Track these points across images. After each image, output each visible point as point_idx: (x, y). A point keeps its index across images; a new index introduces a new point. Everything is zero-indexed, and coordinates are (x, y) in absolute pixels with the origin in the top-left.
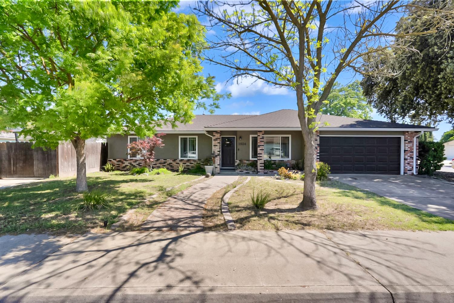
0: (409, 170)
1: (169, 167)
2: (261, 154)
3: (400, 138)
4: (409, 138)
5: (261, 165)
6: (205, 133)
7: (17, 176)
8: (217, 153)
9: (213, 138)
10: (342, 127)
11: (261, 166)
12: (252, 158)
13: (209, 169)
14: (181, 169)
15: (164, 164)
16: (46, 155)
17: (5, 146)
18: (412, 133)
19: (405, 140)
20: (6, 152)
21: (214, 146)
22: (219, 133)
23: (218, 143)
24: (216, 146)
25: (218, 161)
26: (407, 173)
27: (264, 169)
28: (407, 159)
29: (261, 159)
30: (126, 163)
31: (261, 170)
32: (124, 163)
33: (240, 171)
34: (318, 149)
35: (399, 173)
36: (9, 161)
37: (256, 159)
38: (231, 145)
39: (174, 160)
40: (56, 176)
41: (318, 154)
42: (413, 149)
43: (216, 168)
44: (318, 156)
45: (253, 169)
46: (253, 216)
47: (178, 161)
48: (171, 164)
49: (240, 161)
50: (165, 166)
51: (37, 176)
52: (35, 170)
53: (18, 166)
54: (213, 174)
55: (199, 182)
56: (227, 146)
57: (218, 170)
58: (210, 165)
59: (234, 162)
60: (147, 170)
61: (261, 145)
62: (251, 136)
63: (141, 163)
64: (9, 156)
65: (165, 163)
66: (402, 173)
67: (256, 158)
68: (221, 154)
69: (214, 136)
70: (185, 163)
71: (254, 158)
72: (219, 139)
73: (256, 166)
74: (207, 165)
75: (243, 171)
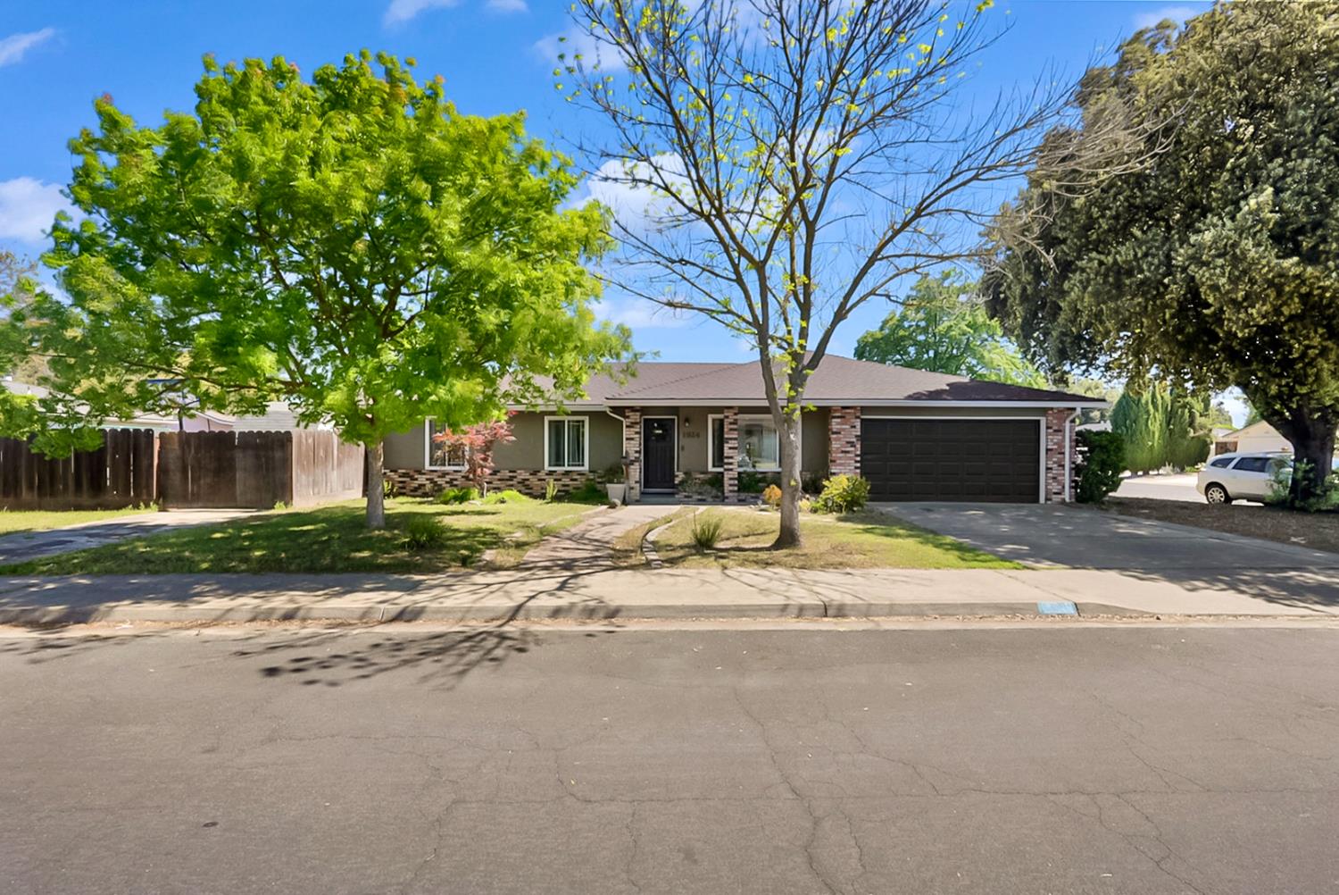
0: (1055, 493)
1: (523, 489)
2: (731, 458)
3: (1039, 421)
4: (1055, 421)
5: (732, 482)
6: (608, 410)
7: (200, 505)
8: (633, 456)
9: (625, 422)
10: (910, 397)
11: (731, 485)
12: (714, 466)
13: (615, 490)
14: (551, 492)
15: (511, 483)
16: (263, 460)
17: (176, 439)
18: (1060, 411)
19: (1048, 428)
20: (178, 452)
21: (627, 439)
22: (637, 411)
23: (637, 433)
24: (632, 439)
25: (636, 472)
26: (1050, 500)
27: (739, 491)
28: (1051, 469)
29: (731, 470)
30: (422, 479)
31: (731, 494)
32: (416, 479)
33: (686, 497)
34: (858, 446)
35: (1037, 500)
36: (184, 472)
37: (721, 470)
38: (667, 435)
39: (534, 473)
40: (286, 504)
41: (858, 459)
42: (1064, 447)
43: (632, 488)
44: (857, 462)
45: (714, 492)
46: (692, 555)
47: (542, 475)
48: (527, 483)
49: (685, 473)
50: (512, 486)
51: (244, 505)
52: (238, 492)
53: (202, 482)
54: (625, 503)
55: (597, 514)
56: (657, 440)
57: (636, 493)
58: (619, 483)
59: (673, 476)
60: (475, 492)
61: (731, 439)
62: (710, 417)
63: (456, 480)
64: (183, 461)
65: (511, 478)
66: (1042, 499)
67: (722, 466)
68: (642, 458)
69: (628, 417)
70: (560, 480)
71: (718, 466)
72: (636, 423)
73: (722, 485)
74: (611, 482)
75: (690, 497)
